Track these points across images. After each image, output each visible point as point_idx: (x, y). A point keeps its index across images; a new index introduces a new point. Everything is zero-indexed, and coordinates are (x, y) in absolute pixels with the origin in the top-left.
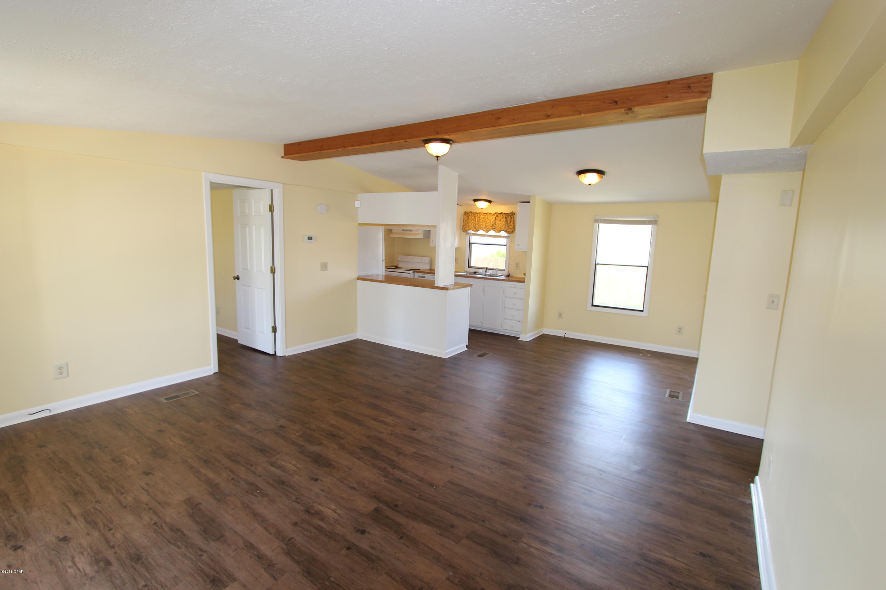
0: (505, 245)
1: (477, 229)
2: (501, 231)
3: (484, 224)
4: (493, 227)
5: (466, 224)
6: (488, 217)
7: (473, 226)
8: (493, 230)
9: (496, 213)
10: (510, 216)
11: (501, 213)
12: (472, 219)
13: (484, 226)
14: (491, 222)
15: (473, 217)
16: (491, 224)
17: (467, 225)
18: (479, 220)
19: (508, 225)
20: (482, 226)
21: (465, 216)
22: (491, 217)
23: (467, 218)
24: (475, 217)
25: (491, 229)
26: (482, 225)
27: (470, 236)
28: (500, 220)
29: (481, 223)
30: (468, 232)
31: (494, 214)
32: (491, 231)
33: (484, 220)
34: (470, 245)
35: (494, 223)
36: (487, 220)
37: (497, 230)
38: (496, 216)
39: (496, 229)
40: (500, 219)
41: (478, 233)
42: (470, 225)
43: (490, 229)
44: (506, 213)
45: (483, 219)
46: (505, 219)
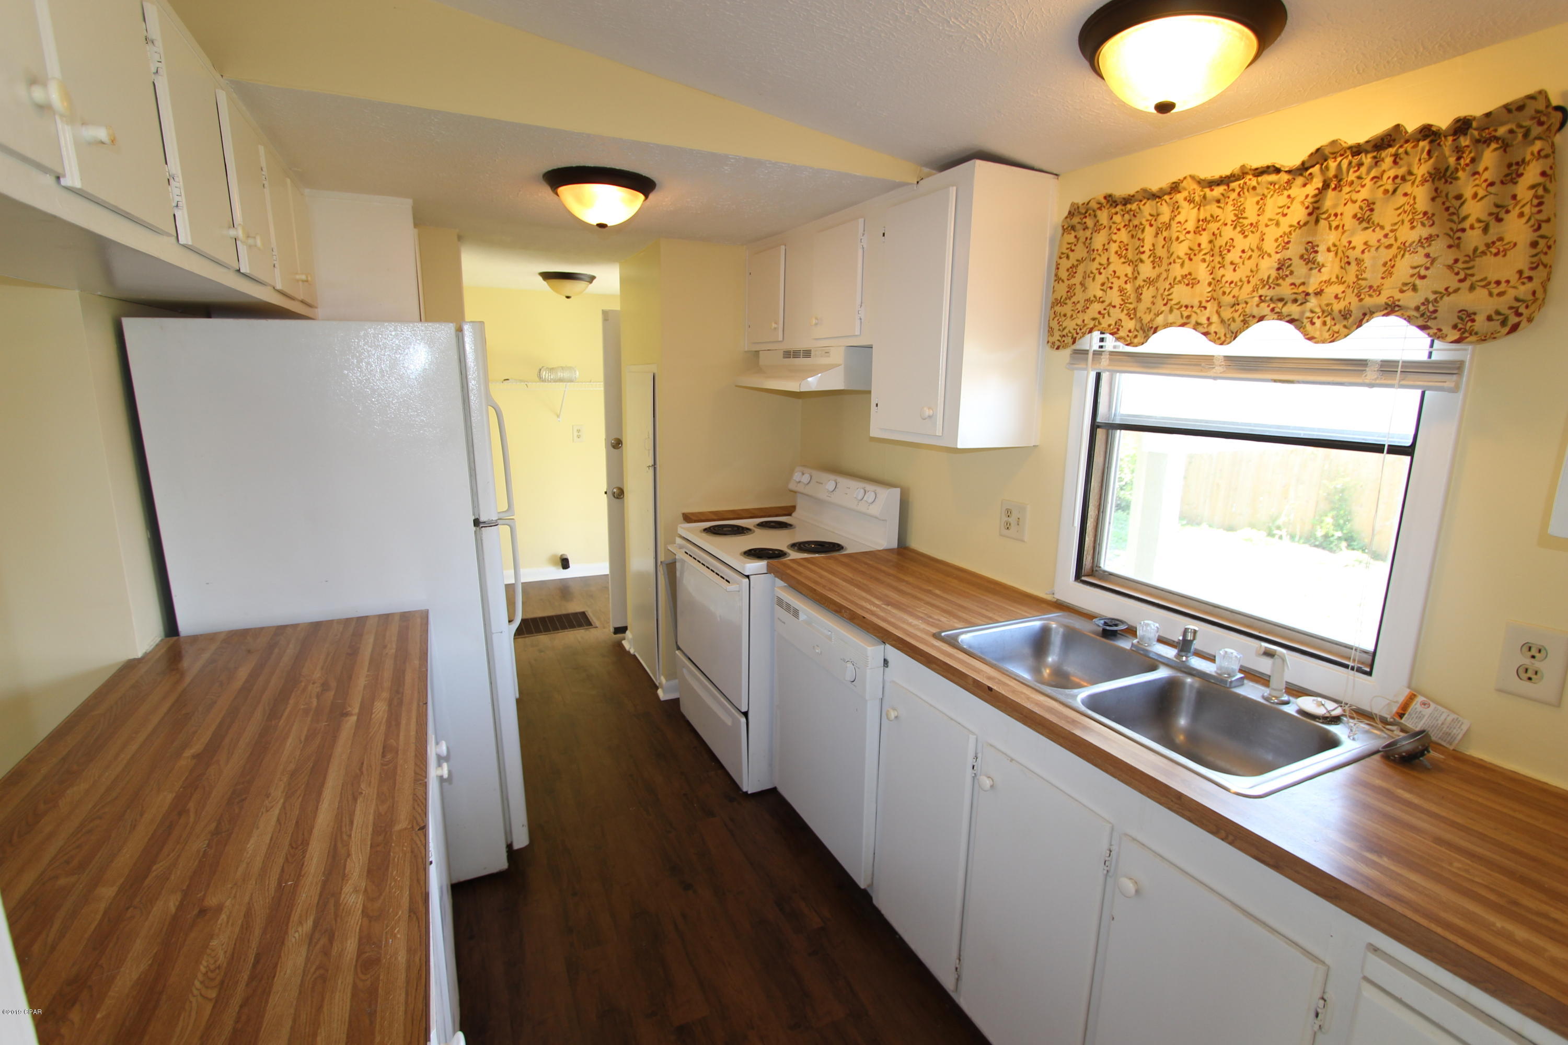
0: (1395, 450)
1: (1146, 318)
2: (1367, 315)
3: (1202, 272)
4: (1285, 290)
5: (1071, 288)
6: (1239, 215)
7: (1117, 301)
8: (1280, 316)
9: (1320, 156)
10: (1505, 146)
11: (1381, 144)
12: (1114, 247)
13: (1203, 290)
14: (1270, 245)
15: (1123, 236)
16: (1268, 267)
17: (1080, 296)
18: (1161, 252)
19: (1455, 245)
20: (1181, 294)
21: (1070, 238)
22: (1274, 203)
23: (1081, 251)
24: (1135, 230)
25: (1265, 309)
26: (1190, 281)
27: (1105, 377)
28: (1365, 218)
29: (1177, 271)
30: (1092, 341)
31: (1303, 169)
32: (1256, 329)
33: (1204, 239)
34: (1100, 433)
35: (1295, 251)
36: (1228, 232)
37: (1327, 312)
38: (1317, 183)
39: (1313, 302)
40: (1370, 206)
41: (1147, 348)
42: (1099, 294)
43: (1252, 309)
44: (1443, 122)
45: (1198, 231)
46: (1421, 195)
